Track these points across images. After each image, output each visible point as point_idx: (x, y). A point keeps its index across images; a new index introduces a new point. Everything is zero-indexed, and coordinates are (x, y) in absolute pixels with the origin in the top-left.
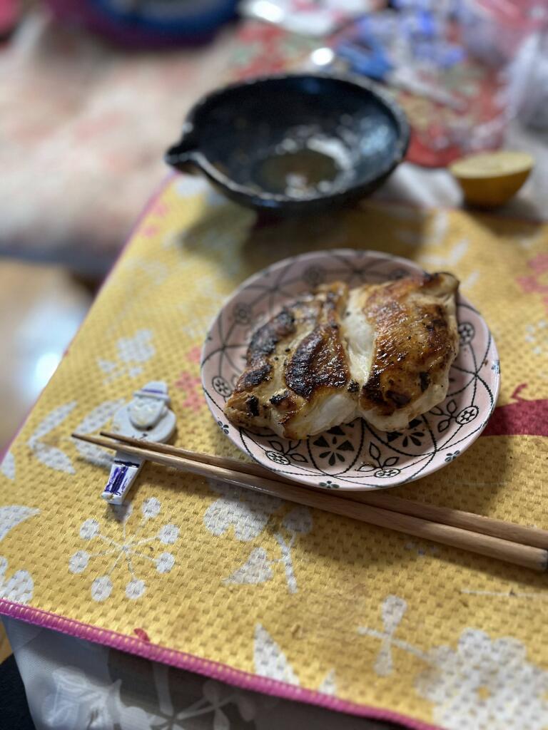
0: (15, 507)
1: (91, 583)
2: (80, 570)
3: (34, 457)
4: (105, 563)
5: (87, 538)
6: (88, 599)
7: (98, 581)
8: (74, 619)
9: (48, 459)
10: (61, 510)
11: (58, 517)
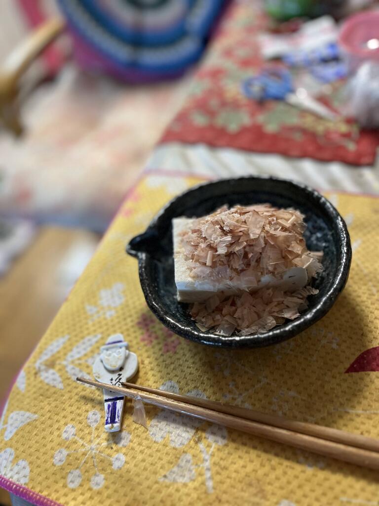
0: (22, 412)
1: (67, 474)
2: (60, 464)
3: (38, 376)
4: (77, 459)
5: (67, 439)
6: (65, 486)
7: (72, 473)
8: (54, 500)
9: (47, 378)
10: (52, 417)
11: (49, 422)
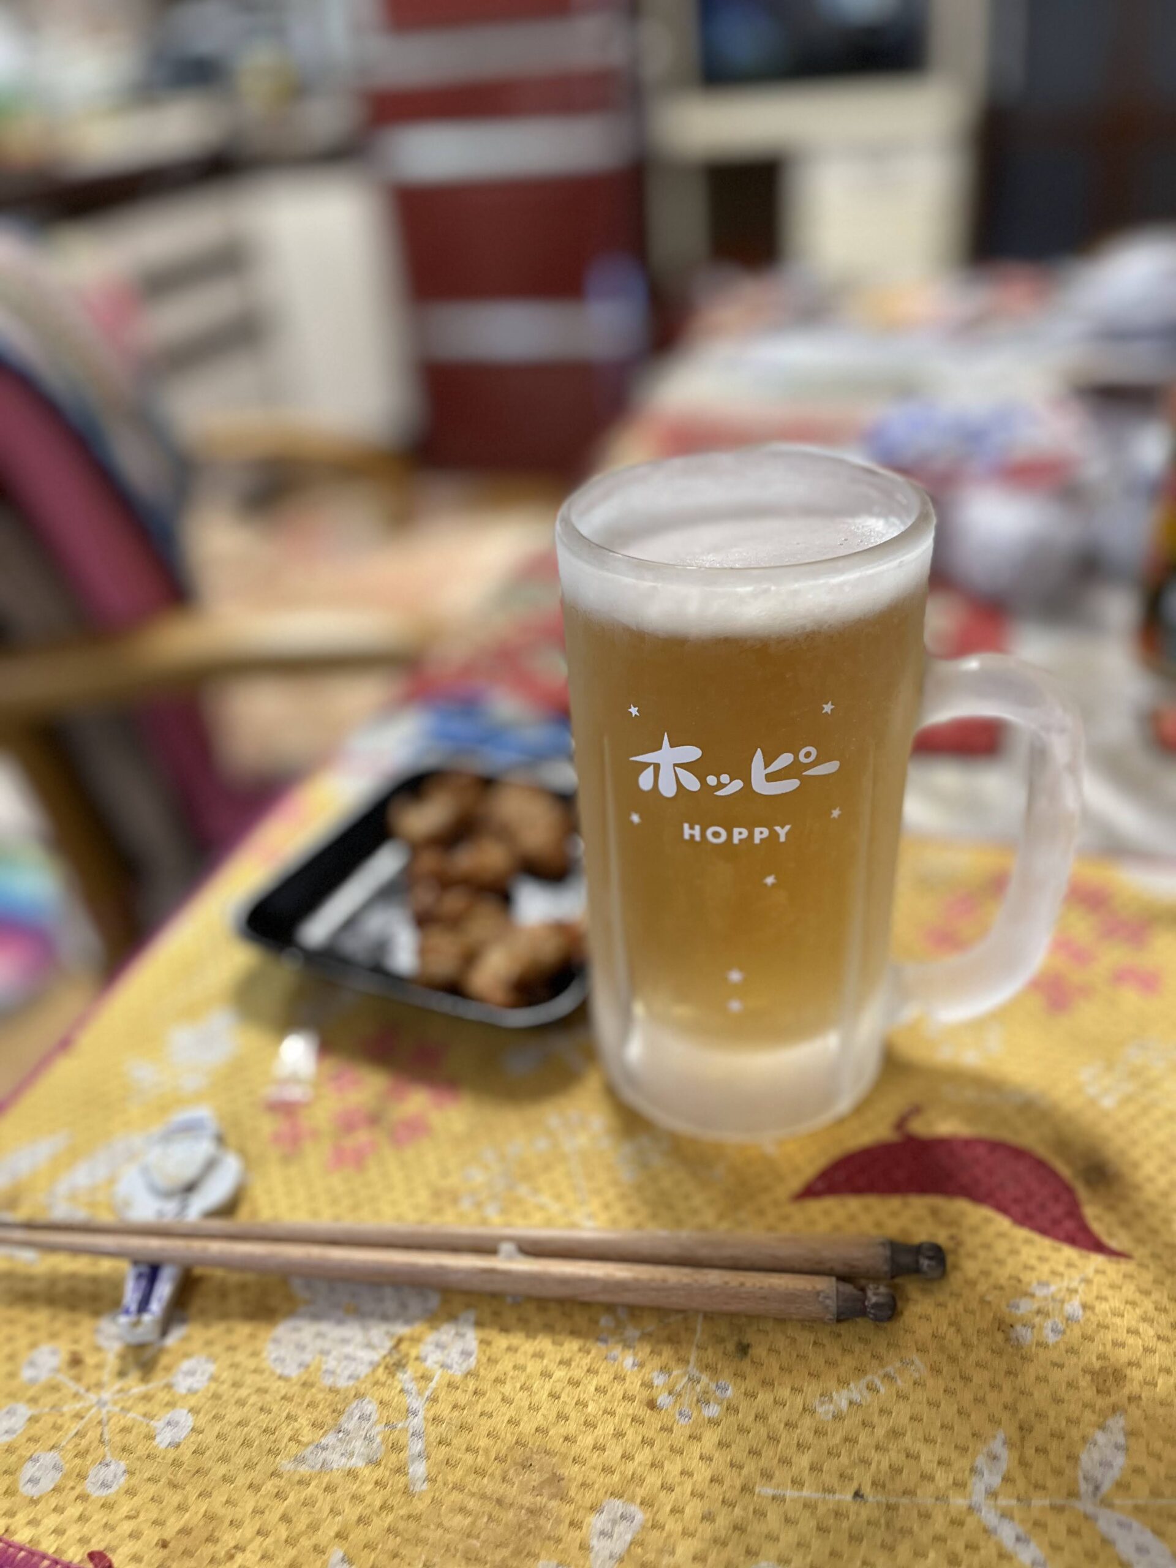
1: (23, 1461)
2: (7, 1439)
4: (57, 1427)
5: (33, 1382)
6: (11, 1492)
7: (38, 1460)
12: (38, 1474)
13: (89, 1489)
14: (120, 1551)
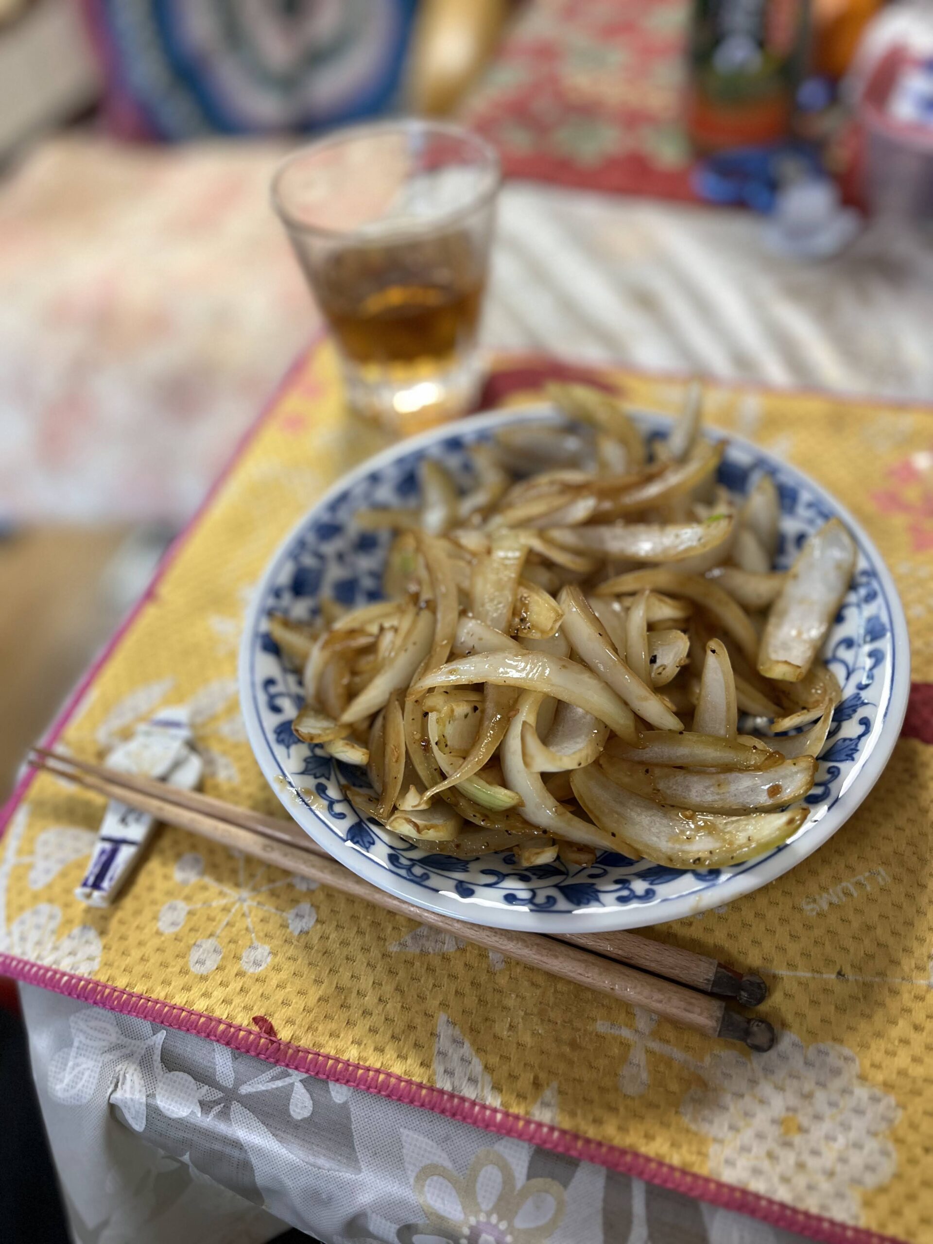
1: (189, 948)
2: (173, 930)
4: (211, 919)
6: (184, 971)
7: (200, 946)
8: (162, 999)
12: (202, 957)
13: (244, 968)
14: (276, 1016)
